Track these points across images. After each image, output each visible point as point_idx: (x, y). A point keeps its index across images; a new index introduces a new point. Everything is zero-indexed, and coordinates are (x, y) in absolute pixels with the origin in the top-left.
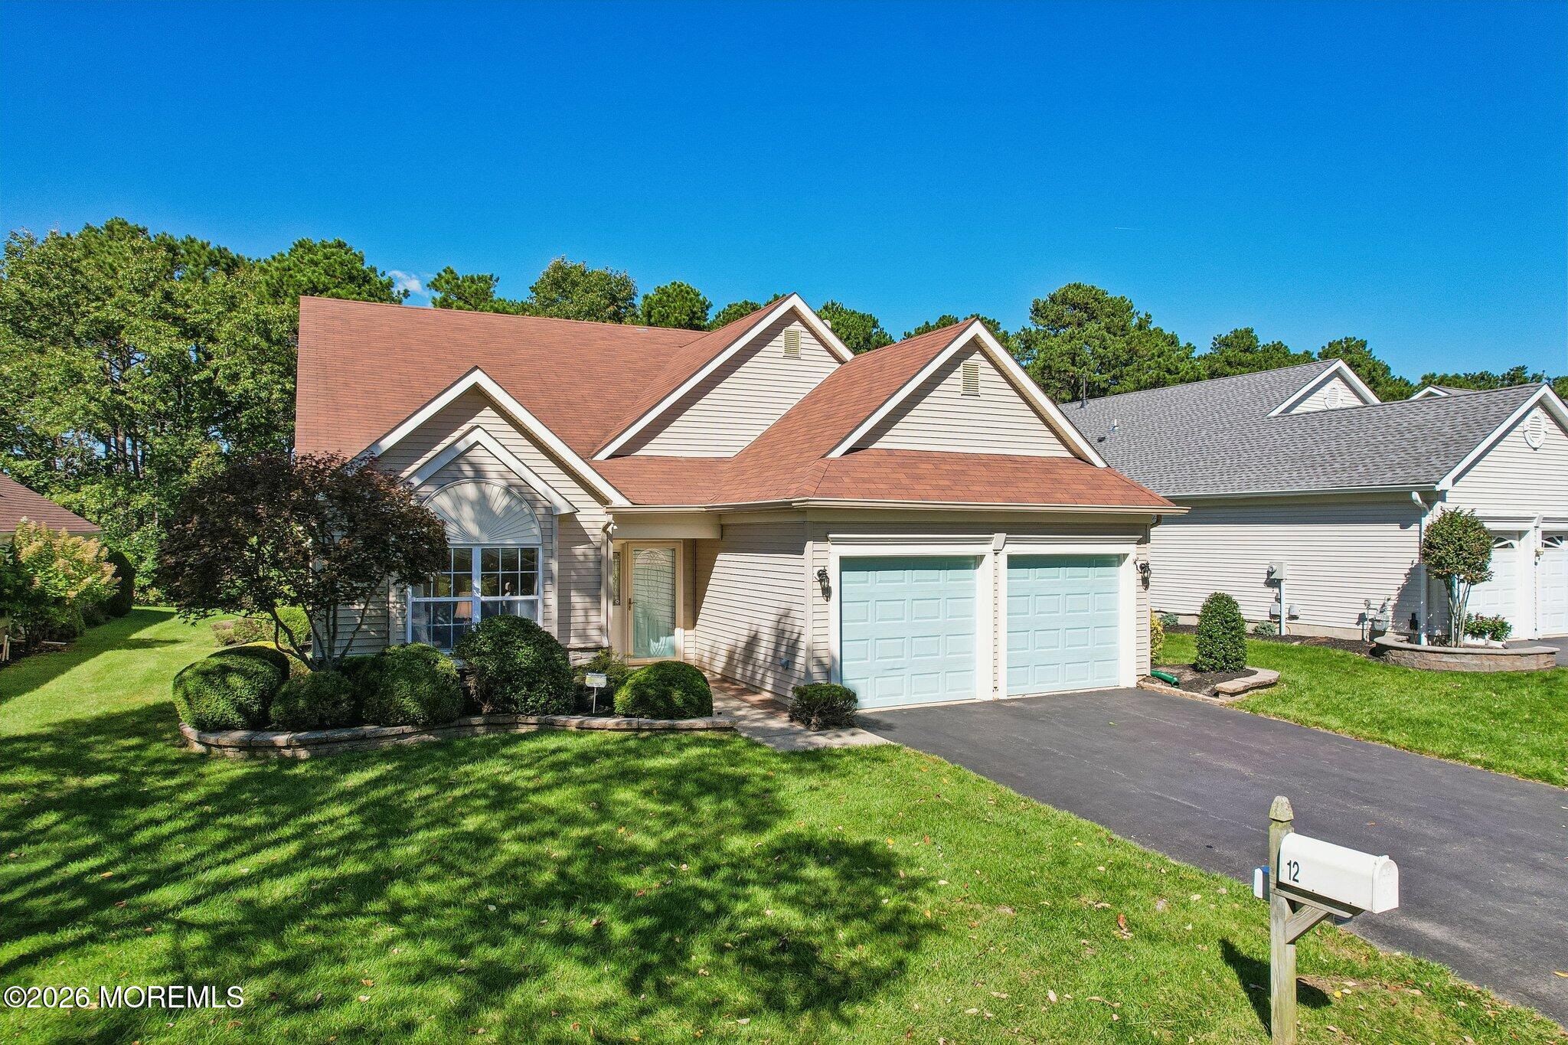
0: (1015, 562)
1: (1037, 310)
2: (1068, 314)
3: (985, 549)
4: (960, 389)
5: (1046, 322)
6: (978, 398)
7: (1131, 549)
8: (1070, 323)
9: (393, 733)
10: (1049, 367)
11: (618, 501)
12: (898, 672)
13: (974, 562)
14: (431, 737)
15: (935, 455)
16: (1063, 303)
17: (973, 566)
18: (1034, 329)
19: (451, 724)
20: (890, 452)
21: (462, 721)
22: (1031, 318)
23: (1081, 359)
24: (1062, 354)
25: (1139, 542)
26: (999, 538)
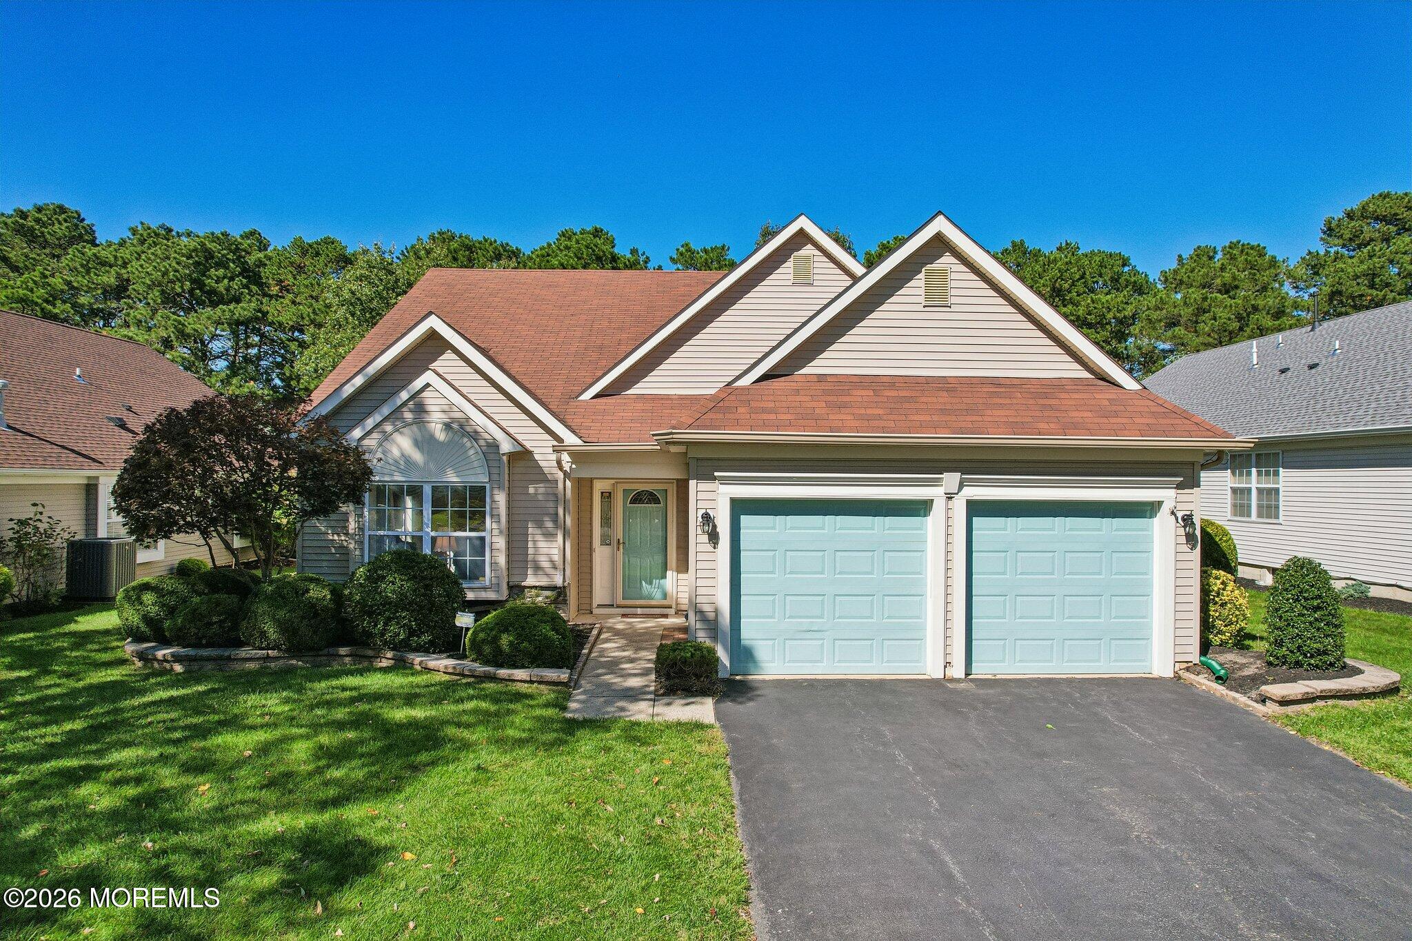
0: (976, 509)
1: (1330, 229)
2: (1369, 230)
3: (934, 492)
4: (922, 299)
5: (1341, 242)
6: (948, 309)
7: (1167, 495)
8: (1372, 240)
9: (257, 656)
10: (1340, 293)
11: (570, 439)
12: (818, 635)
13: (920, 508)
14: (300, 663)
15: (884, 379)
16: (1363, 217)
17: (922, 512)
18: (1322, 253)
19: (320, 653)
20: (821, 378)
21: (331, 650)
22: (1322, 239)
23: (1381, 281)
24: (1356, 277)
25: (1179, 486)
26: (951, 479)
